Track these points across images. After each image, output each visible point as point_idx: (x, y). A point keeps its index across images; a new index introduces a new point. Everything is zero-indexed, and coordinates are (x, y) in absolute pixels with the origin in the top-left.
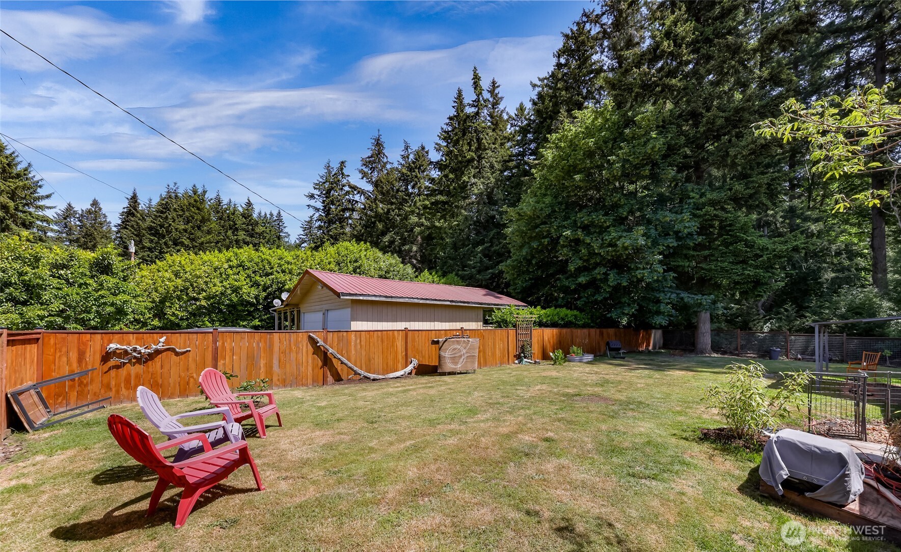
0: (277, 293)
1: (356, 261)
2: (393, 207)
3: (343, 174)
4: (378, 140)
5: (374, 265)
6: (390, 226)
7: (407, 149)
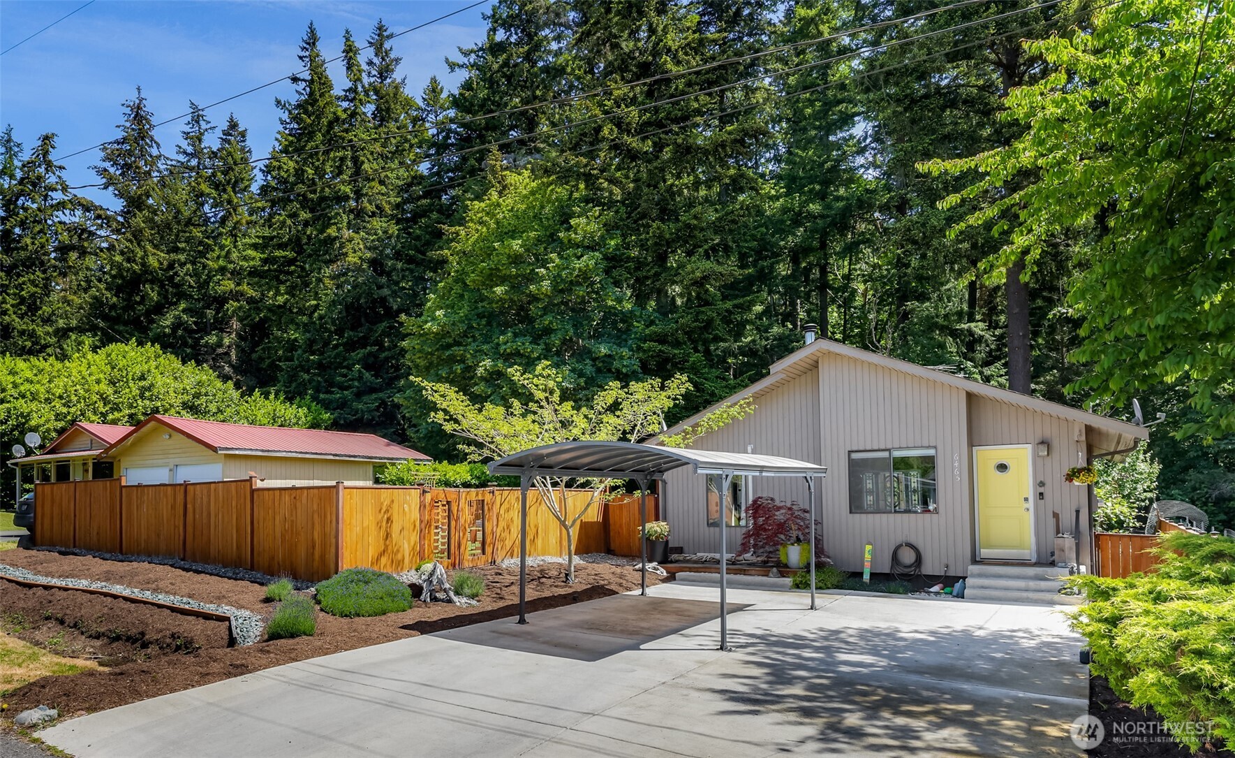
0: (16, 433)
1: (142, 378)
2: (182, 257)
3: (49, 165)
4: (139, 108)
5: (174, 384)
6: (172, 290)
7: (198, 122)
